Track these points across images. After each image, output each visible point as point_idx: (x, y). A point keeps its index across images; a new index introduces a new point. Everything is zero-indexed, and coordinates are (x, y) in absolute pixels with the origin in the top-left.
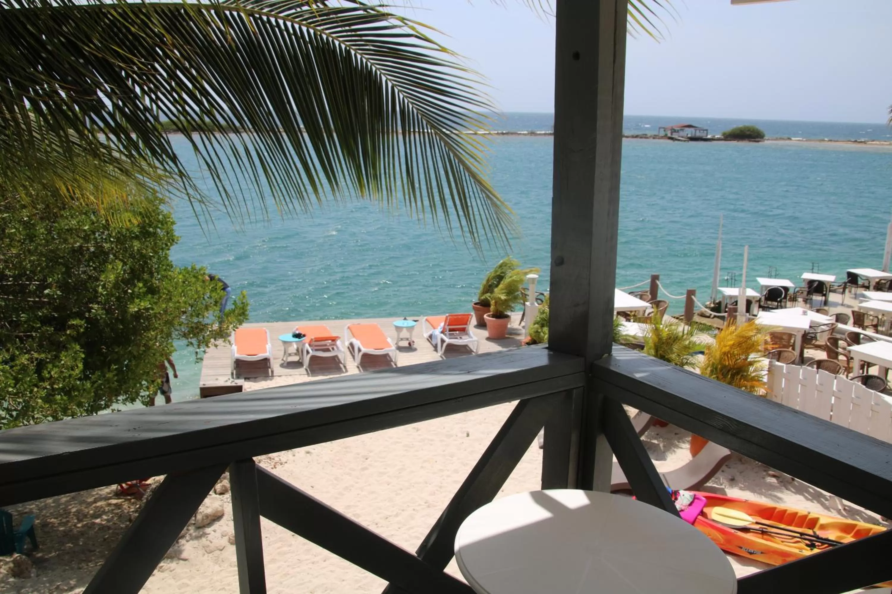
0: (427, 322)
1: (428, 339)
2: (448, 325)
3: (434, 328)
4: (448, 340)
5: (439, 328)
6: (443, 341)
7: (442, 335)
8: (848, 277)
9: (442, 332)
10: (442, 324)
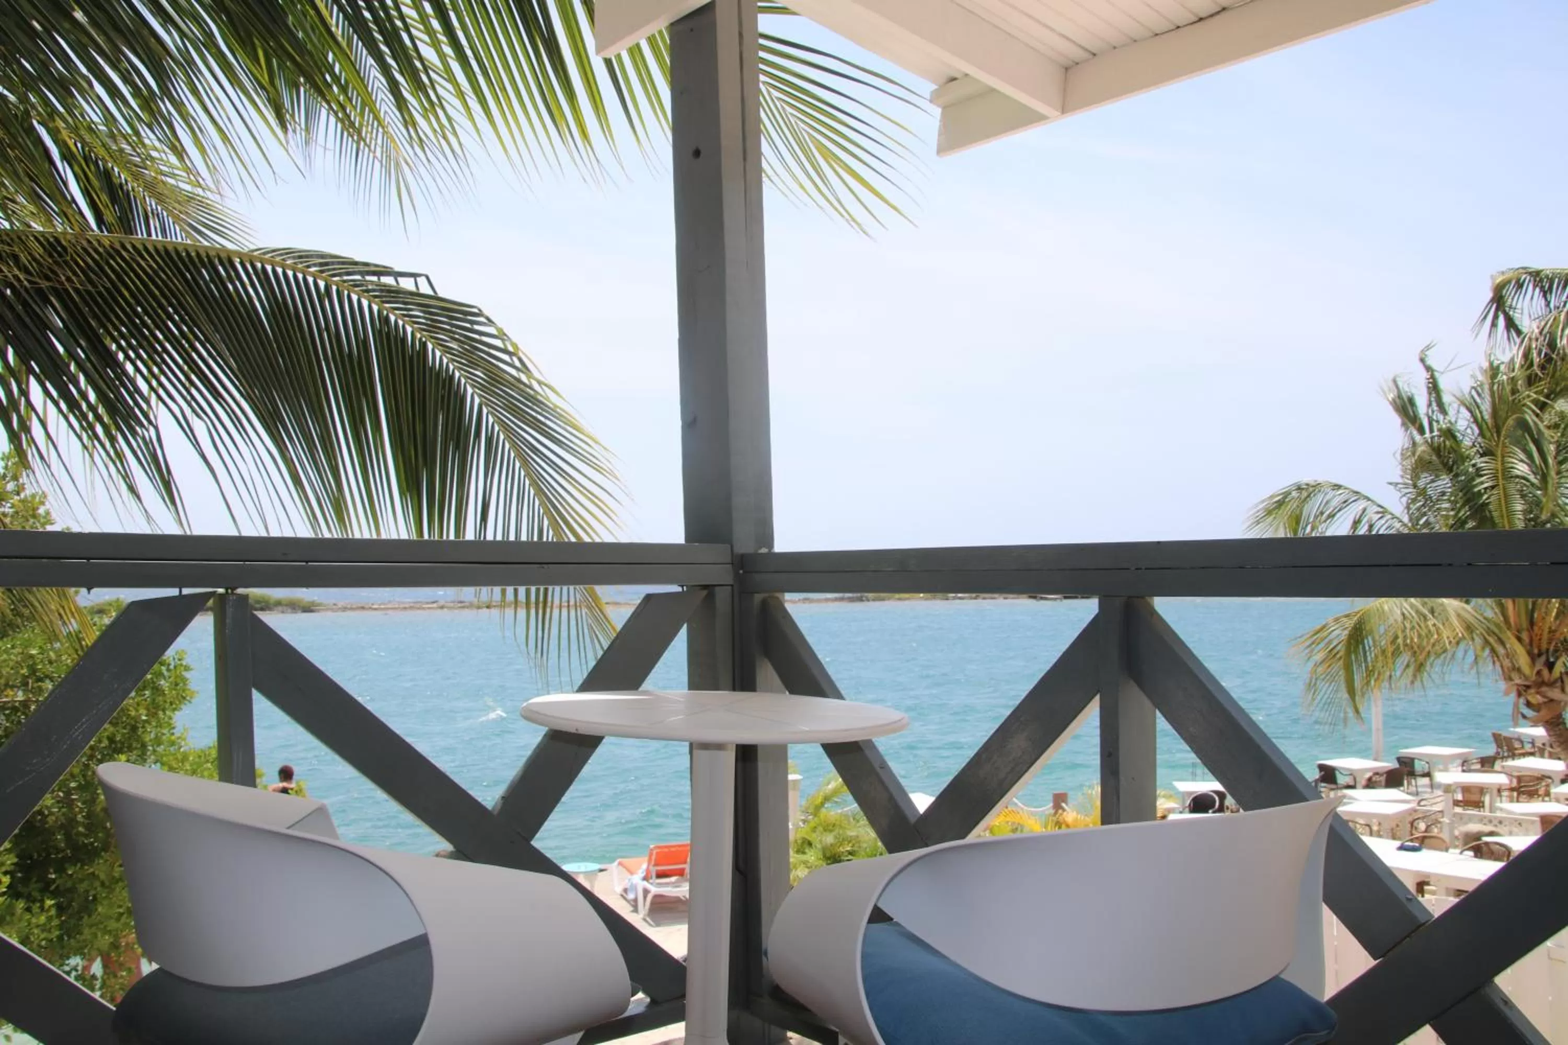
0: (620, 867)
1: (622, 896)
2: (656, 865)
3: (631, 873)
4: (654, 890)
5: (641, 871)
6: (646, 892)
7: (645, 883)
8: (1321, 771)
9: (645, 878)
10: (645, 866)
